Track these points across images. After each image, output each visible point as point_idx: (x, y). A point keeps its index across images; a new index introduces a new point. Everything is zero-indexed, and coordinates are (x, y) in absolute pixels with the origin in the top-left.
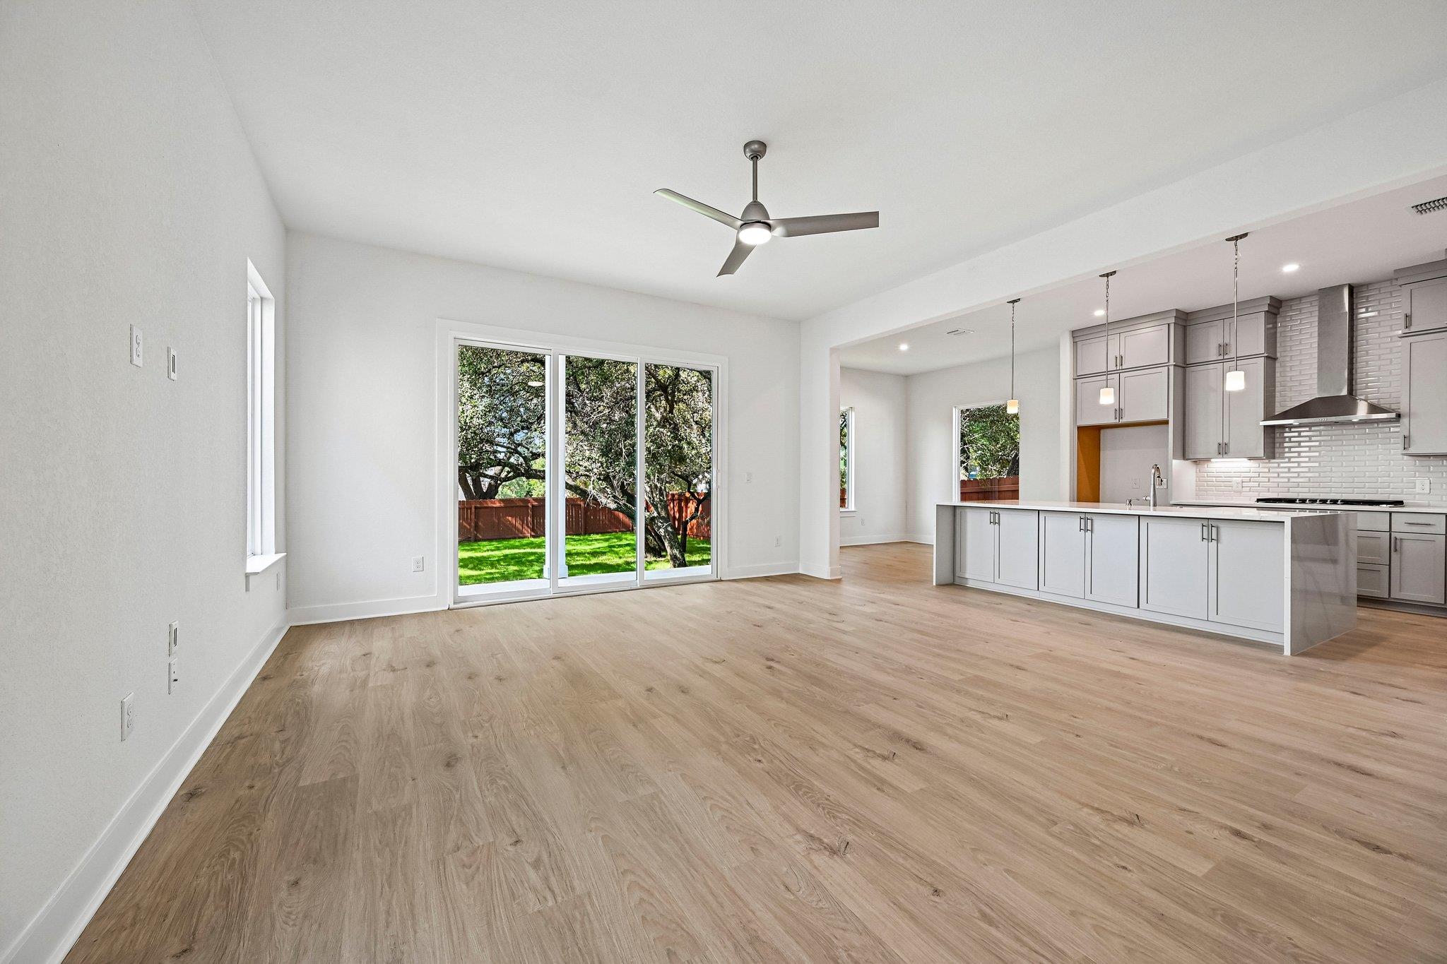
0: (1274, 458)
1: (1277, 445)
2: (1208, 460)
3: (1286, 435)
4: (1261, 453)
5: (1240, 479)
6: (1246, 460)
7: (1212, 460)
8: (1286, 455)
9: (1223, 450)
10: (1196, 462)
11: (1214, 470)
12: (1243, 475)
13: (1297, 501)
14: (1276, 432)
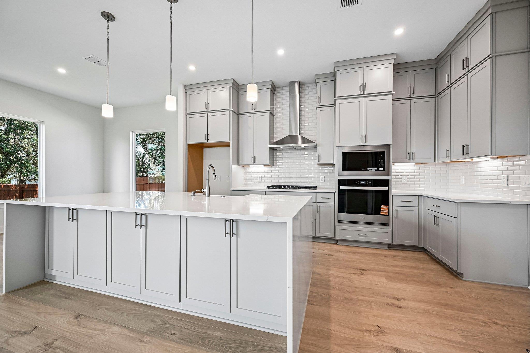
0: (273, 165)
1: (274, 159)
2: (248, 166)
3: (277, 154)
4: (268, 162)
5: (261, 176)
6: (263, 166)
7: (250, 166)
8: (278, 164)
9: (254, 160)
10: (244, 166)
11: (251, 171)
12: (262, 174)
13: (283, 188)
14: (274, 152)
